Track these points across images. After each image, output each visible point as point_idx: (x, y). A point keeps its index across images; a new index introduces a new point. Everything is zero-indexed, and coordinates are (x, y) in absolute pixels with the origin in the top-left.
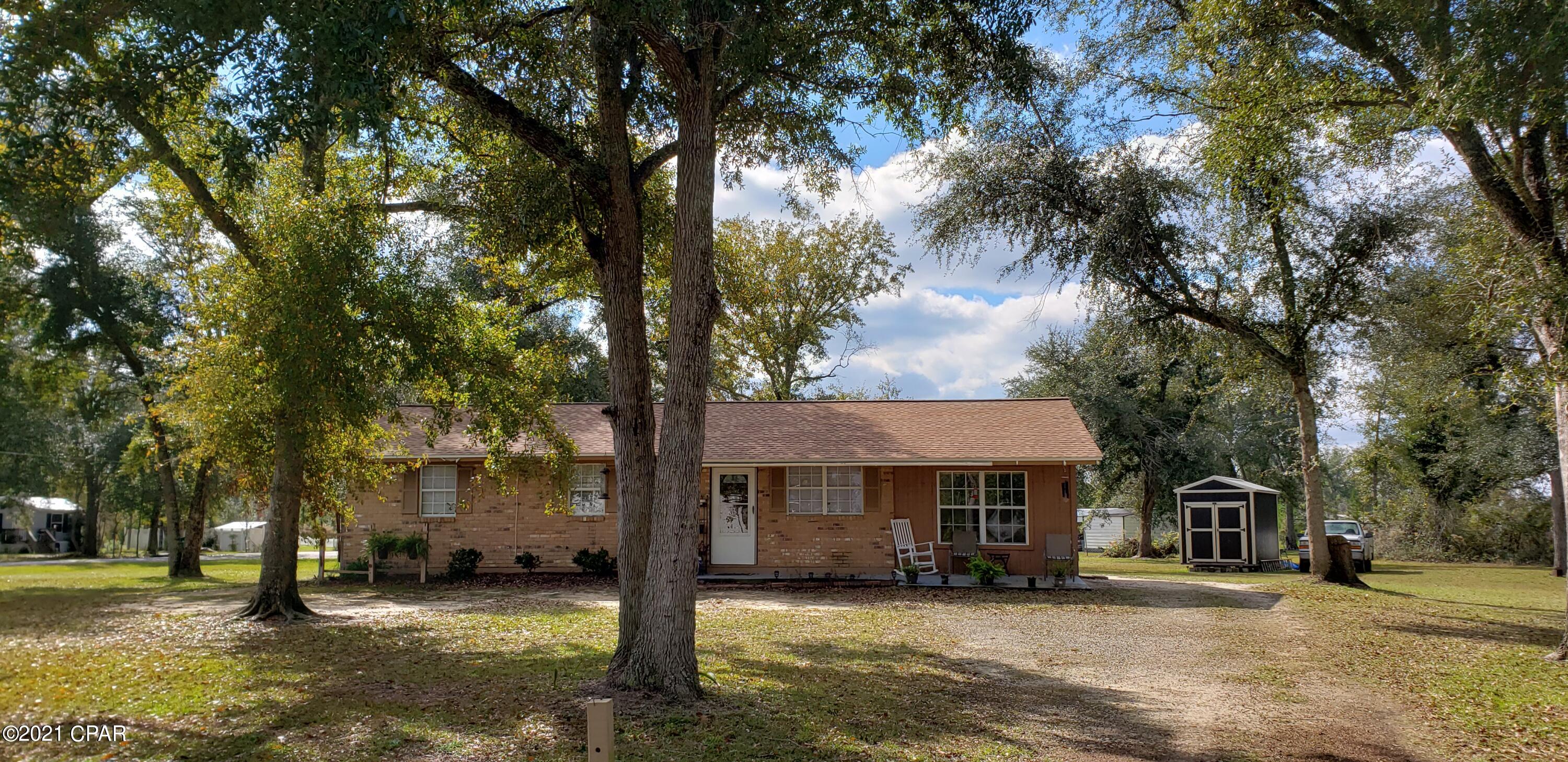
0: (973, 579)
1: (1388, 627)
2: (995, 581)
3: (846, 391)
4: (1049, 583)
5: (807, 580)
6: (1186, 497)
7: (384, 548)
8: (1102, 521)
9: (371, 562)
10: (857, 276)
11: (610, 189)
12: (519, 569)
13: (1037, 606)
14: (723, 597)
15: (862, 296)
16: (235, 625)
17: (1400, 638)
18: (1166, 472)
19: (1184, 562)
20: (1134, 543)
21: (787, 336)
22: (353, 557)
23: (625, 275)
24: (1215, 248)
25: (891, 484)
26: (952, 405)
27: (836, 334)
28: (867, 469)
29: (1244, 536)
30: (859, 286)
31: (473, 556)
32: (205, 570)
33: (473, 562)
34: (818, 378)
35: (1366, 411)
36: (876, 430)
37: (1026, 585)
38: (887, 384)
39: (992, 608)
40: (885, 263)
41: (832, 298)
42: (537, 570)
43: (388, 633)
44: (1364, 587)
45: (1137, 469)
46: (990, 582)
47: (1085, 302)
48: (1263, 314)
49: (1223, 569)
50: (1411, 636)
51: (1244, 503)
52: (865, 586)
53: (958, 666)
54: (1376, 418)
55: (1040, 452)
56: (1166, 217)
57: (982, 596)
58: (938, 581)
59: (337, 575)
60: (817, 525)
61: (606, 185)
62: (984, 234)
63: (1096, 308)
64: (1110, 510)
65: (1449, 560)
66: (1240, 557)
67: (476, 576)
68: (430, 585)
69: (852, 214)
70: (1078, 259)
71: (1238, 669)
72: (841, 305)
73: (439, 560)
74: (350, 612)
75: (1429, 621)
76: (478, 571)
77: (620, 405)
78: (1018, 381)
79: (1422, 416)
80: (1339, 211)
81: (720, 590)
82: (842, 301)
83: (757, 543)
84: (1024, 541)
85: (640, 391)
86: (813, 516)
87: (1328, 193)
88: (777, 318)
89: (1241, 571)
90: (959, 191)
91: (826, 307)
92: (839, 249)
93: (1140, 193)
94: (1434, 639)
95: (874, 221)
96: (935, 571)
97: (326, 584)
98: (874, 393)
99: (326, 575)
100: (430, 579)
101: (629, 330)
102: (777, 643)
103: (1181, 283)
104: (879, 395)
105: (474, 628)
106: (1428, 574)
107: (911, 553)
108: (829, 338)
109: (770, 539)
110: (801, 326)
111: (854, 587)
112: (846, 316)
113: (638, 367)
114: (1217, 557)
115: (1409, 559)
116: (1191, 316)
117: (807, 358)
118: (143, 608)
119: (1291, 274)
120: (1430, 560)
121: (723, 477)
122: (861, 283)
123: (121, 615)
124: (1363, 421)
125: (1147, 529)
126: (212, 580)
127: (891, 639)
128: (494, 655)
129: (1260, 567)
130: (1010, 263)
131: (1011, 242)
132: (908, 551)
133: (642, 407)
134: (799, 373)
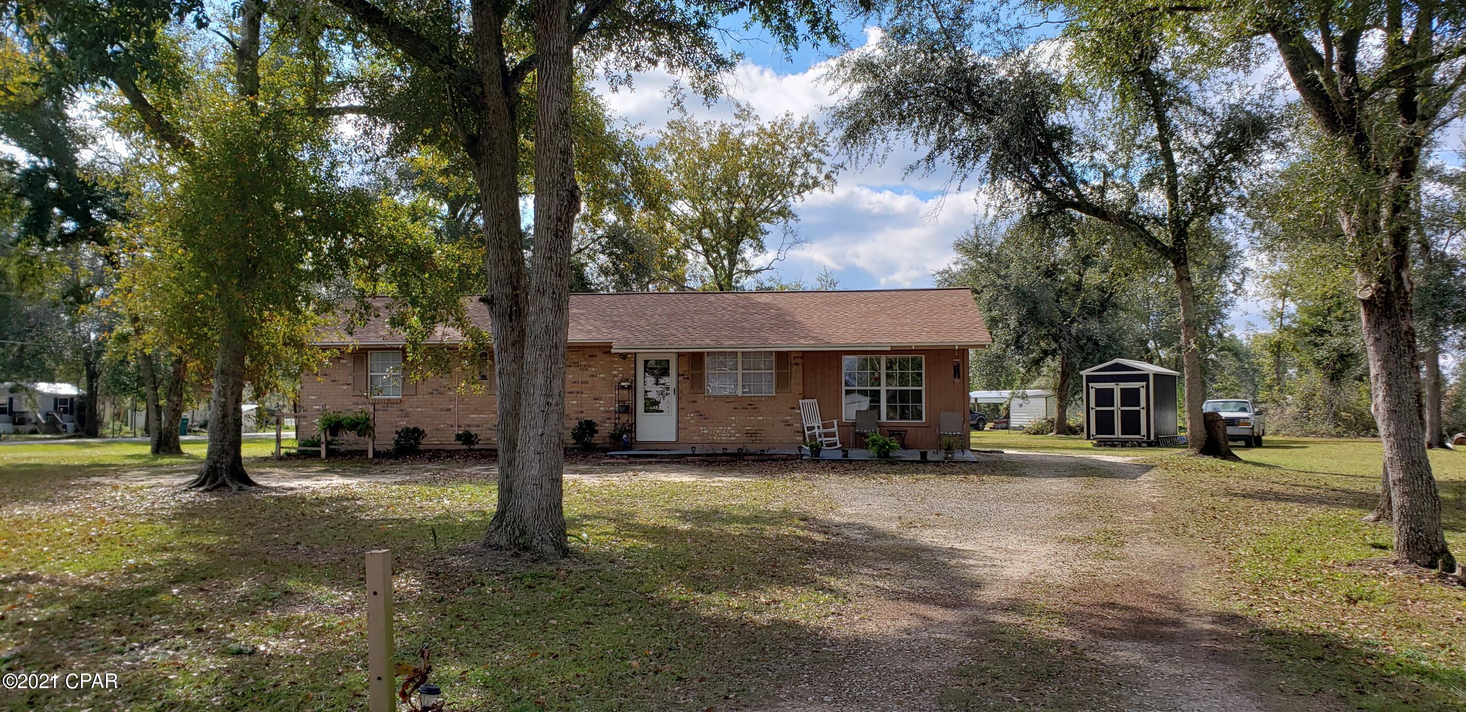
0: (872, 452)
1: (1236, 495)
2: (891, 454)
3: (784, 282)
4: (940, 456)
5: (721, 455)
6: (1091, 379)
7: (334, 427)
8: (1021, 401)
9: (323, 439)
10: (794, 174)
11: (483, 93)
12: (459, 446)
13: (922, 476)
14: (640, 471)
15: (799, 193)
16: (183, 495)
17: (1242, 503)
18: (1079, 355)
19: (1088, 438)
20: (1051, 422)
21: (728, 231)
22: (307, 436)
23: (499, 174)
24: (1103, 148)
25: (800, 367)
26: (862, 295)
27: (773, 230)
28: (779, 354)
29: (1143, 414)
30: (796, 184)
31: (416, 434)
32: (185, 448)
33: (417, 440)
34: (758, 271)
35: (1271, 299)
36: (788, 318)
37: (919, 458)
38: (826, 276)
39: (881, 478)
40: (820, 162)
41: (771, 196)
42: (476, 447)
43: (320, 502)
44: (1237, 459)
45: (1054, 353)
46: (886, 455)
47: (983, 198)
48: (1149, 208)
49: (1124, 444)
50: (1251, 502)
51: (1144, 384)
52: (773, 460)
53: (825, 529)
54: (1280, 305)
55: (935, 337)
56: (1055, 118)
57: (875, 468)
58: (839, 455)
59: (294, 451)
60: (733, 405)
61: (479, 89)
62: (892, 134)
63: (993, 203)
64: (1029, 392)
65: (1339, 435)
66: (1139, 433)
67: (420, 452)
68: (376, 460)
69: (787, 115)
70: (977, 158)
71: (1079, 531)
72: (780, 202)
73: (386, 438)
74: (295, 484)
75: (1277, 488)
76: (421, 447)
77: (496, 293)
78: (947, 272)
79: (1320, 303)
80: (1219, 111)
81: (640, 464)
82: (780, 198)
83: (678, 422)
84: (921, 418)
85: (515, 280)
86: (728, 397)
87: (1210, 94)
88: (720, 215)
89: (1140, 445)
90: (868, 93)
91: (765, 204)
92: (778, 148)
93: (1033, 96)
94: (1272, 504)
95: (810, 121)
96: (839, 446)
97: (282, 460)
98: (811, 283)
99: (283, 451)
100: (377, 454)
101: (504, 224)
102: (669, 510)
103: (1072, 181)
104: (817, 286)
105: (400, 498)
106: (1311, 448)
107: (816, 430)
108: (767, 233)
109: (690, 418)
110: (741, 221)
111: (762, 461)
112: (784, 213)
113: (512, 259)
114: (1118, 433)
115: (1303, 435)
116: (1080, 210)
117: (748, 251)
118: (107, 481)
119: (1175, 171)
120: (1322, 435)
121: (646, 362)
122: (797, 181)
123: (84, 487)
124: (1268, 308)
125: (1062, 409)
126: (190, 457)
127: (776, 506)
128: (406, 520)
129: (1158, 442)
130: (913, 162)
131: (916, 141)
132: (813, 428)
133: (517, 295)
134: (740, 266)
